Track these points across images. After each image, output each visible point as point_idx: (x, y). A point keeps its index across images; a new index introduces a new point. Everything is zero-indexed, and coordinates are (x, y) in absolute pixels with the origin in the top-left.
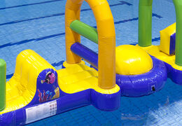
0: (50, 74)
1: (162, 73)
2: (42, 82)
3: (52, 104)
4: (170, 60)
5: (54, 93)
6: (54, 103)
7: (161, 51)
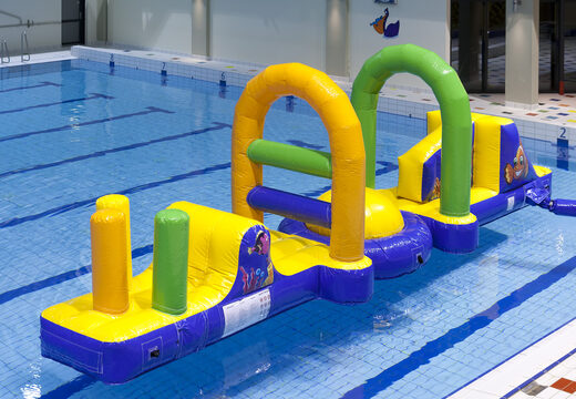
0: (262, 235)
1: (424, 231)
2: (250, 251)
3: (262, 296)
4: (431, 210)
5: (266, 274)
6: (266, 293)
7: (399, 198)
